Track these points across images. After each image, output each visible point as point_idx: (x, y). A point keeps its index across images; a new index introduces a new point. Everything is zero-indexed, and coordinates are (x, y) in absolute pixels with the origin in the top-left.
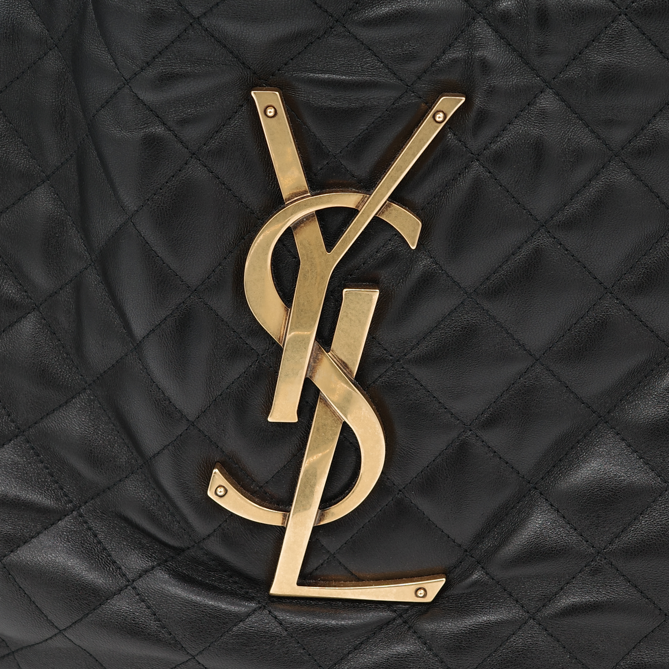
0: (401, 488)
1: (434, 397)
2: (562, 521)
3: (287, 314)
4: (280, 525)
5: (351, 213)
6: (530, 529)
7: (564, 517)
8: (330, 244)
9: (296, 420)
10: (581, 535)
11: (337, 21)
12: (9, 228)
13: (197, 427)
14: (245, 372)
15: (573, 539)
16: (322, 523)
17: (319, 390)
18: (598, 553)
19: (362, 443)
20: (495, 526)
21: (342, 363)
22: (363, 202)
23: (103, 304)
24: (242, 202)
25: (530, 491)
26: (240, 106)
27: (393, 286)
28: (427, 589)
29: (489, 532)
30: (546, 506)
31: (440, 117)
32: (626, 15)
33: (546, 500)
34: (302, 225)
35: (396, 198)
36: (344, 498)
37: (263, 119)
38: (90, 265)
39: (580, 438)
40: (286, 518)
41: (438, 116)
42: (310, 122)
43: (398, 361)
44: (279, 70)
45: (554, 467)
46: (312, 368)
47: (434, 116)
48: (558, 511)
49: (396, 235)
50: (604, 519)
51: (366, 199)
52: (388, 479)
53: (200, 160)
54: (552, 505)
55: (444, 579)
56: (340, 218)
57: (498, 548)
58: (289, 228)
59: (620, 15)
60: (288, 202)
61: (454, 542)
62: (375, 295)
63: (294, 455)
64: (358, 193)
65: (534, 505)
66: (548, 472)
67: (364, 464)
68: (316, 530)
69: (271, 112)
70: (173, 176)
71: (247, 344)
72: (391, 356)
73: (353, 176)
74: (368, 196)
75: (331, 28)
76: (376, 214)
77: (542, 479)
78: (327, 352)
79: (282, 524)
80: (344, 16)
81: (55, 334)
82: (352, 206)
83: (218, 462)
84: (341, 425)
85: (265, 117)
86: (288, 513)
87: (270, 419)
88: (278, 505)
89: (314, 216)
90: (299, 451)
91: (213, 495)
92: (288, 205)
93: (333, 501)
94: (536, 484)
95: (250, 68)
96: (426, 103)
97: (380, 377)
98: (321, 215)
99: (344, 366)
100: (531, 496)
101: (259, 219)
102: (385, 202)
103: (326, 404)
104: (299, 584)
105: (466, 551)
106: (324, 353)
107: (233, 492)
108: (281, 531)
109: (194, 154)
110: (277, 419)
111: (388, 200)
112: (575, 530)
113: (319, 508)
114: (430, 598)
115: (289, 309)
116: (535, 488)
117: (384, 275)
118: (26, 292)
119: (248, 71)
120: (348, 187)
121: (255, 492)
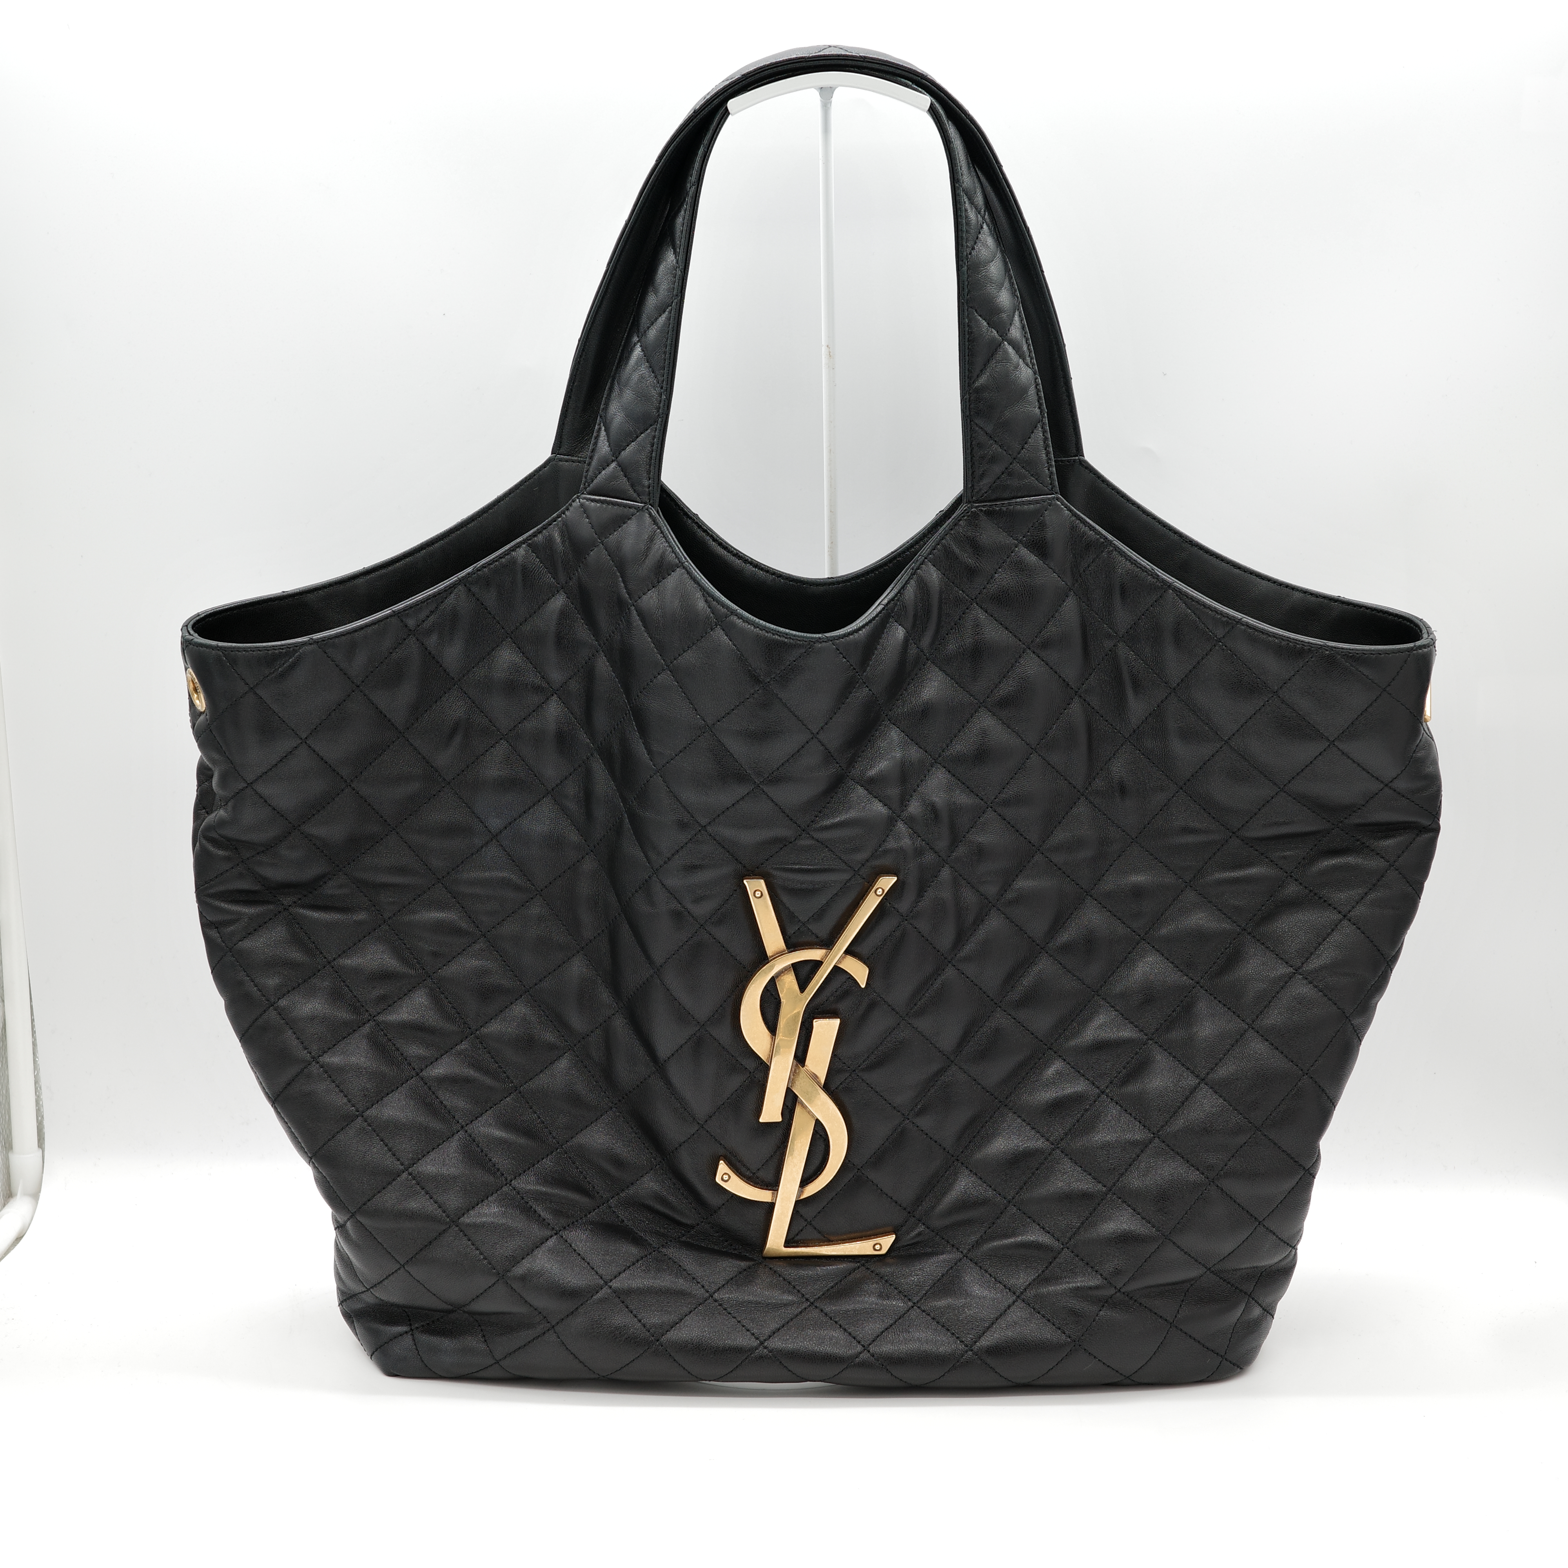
0: (859, 1167)
1: (881, 1096)
2: (979, 1182)
3: (772, 1040)
4: (770, 1201)
5: (816, 965)
6: (957, 1190)
7: (981, 1179)
8: (803, 987)
9: (780, 1120)
10: (995, 1191)
11: (803, 831)
12: (551, 988)
13: (705, 1129)
14: (741, 1086)
15: (990, 1193)
16: (802, 1198)
17: (798, 1097)
18: (1009, 1202)
19: (830, 1134)
20: (930, 1192)
21: (814, 1075)
22: (826, 956)
23: (629, 1040)
24: (737, 960)
25: (954, 1162)
26: (734, 890)
27: (848, 1015)
28: (882, 1244)
29: (926, 1197)
30: (967, 1172)
31: (879, 892)
32: (991, 807)
33: (967, 1167)
34: (782, 974)
35: (848, 952)
36: (817, 1177)
37: (753, 900)
38: (617, 1011)
39: (987, 1119)
40: (775, 1196)
41: (878, 891)
42: (785, 898)
43: (854, 1071)
44: (762, 864)
45: (970, 1142)
46: (792, 1080)
47: (876, 892)
48: (976, 1175)
49: (849, 978)
50: (1011, 1176)
51: (828, 953)
52: (849, 1161)
53: (706, 930)
54: (971, 1171)
55: (894, 1236)
56: (807, 968)
57: (933, 1207)
58: (773, 977)
59: (988, 808)
60: (772, 958)
61: (901, 1206)
62: (837, 1022)
63: (779, 1147)
64: (822, 949)
65: (958, 1173)
66: (966, 1147)
67: (833, 1150)
68: (797, 1203)
69: (758, 894)
70: (687, 942)
71: (742, 1065)
72: (849, 1067)
73: (817, 937)
74: (829, 951)
75: (800, 836)
76: (836, 963)
77: (962, 1152)
78: (803, 1067)
79: (772, 1200)
80: (808, 826)
81: (586, 1067)
82: (818, 959)
83: (722, 1156)
84: (814, 1122)
85: (754, 897)
86: (776, 1192)
87: (761, 1120)
88: (767, 1186)
89: (790, 968)
90: (782, 1144)
91: (720, 1181)
92: (771, 960)
93: (809, 1181)
94: (958, 1157)
95: (741, 863)
96: (868, 883)
97: (841, 1084)
98: (796, 967)
99: (815, 1077)
100: (955, 1166)
101: (749, 972)
102: (842, 955)
103: (804, 1106)
104: (785, 1246)
105: (909, 1213)
106: (799, 1067)
107: (734, 1177)
108: (771, 1206)
109: (702, 925)
110: (767, 1120)
111: (844, 953)
112: (991, 1187)
113: (800, 1187)
114: (884, 1251)
115: (774, 1037)
116: (958, 1160)
117: (842, 1006)
118: (563, 1037)
119: (740, 865)
120: (813, 945)
121: (750, 1178)
